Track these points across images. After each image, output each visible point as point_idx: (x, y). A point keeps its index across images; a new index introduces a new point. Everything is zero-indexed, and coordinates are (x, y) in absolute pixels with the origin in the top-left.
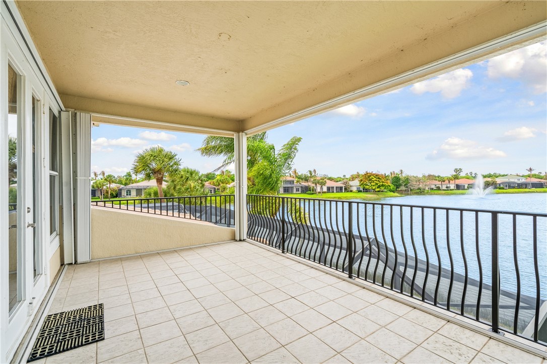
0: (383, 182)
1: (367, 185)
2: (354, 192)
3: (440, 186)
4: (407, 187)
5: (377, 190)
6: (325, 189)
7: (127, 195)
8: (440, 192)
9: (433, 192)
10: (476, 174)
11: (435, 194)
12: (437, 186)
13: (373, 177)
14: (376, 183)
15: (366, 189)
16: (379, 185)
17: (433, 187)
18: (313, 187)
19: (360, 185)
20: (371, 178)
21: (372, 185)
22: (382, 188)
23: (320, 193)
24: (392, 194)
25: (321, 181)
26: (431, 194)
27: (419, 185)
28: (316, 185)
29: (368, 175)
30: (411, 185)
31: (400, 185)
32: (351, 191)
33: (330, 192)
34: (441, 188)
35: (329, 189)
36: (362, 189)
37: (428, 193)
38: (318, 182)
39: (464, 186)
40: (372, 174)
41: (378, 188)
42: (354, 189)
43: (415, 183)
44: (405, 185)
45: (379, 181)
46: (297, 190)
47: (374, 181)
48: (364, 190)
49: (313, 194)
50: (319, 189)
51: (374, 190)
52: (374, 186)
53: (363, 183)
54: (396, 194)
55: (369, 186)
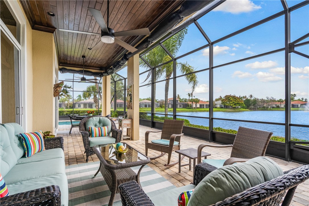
0: (238, 101)
1: (227, 103)
2: (218, 108)
3: (280, 105)
4: (255, 106)
5: (234, 106)
6: (198, 106)
7: (79, 107)
8: (279, 109)
9: (274, 109)
10: (306, 99)
11: (275, 110)
12: (277, 105)
13: (231, 98)
14: (233, 102)
15: (226, 106)
16: (235, 103)
17: (274, 106)
18: (191, 104)
19: (222, 104)
20: (229, 98)
21: (230, 103)
22: (238, 106)
23: (195, 108)
24: (244, 110)
25: (196, 100)
26: (273, 110)
27: (264, 104)
28: (193, 102)
29: (228, 96)
30: (258, 105)
31: (250, 105)
32: (216, 108)
33: (201, 108)
34: (280, 107)
35: (201, 105)
36: (223, 106)
37: (270, 110)
38: (194, 101)
39: (298, 105)
40: (230, 96)
41: (234, 105)
42: (218, 106)
43: (261, 104)
44: (253, 105)
45: (235, 100)
46: (180, 106)
47: (232, 100)
48: (224, 106)
49: (190, 108)
50: (194, 106)
51: (232, 106)
52: (231, 103)
53: (224, 102)
54: (247, 110)
55: (228, 104)
